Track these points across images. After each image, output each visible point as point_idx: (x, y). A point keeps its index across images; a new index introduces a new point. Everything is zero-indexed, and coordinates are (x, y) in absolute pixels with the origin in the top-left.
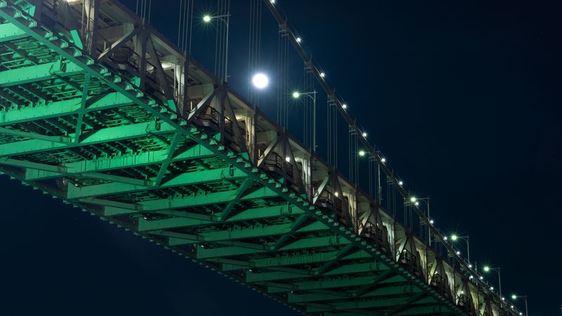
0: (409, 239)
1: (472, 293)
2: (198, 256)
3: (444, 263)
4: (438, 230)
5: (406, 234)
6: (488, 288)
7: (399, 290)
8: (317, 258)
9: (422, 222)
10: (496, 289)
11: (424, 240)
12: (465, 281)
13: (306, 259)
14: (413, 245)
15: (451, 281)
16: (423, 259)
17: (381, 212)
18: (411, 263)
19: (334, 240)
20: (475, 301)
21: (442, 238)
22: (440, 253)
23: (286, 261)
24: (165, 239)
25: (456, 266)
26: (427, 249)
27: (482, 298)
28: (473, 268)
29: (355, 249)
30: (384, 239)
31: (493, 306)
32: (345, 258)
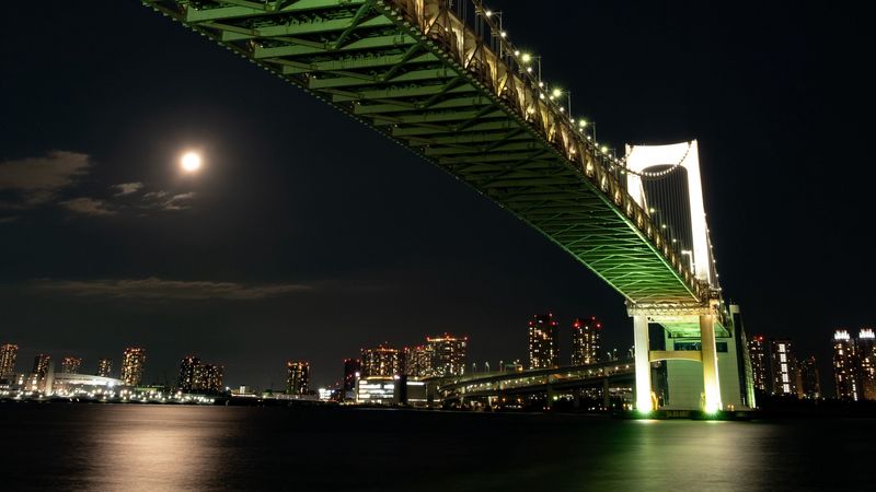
0: (479, 47)
1: (542, 113)
2: (256, 56)
3: (515, 77)
4: (510, 44)
5: (477, 42)
6: (558, 109)
7: (467, 102)
8: (382, 61)
9: (493, 33)
10: (566, 111)
11: (495, 50)
12: (536, 98)
13: (370, 62)
14: (483, 55)
15: (521, 97)
16: (493, 70)
17: (450, 15)
18: (481, 73)
19: (398, 39)
20: (545, 119)
21: (513, 53)
22: (512, 67)
23: (350, 63)
24: (218, 33)
25: (527, 82)
26: (498, 60)
27: (552, 118)
28: (544, 88)
29: (421, 51)
30: (452, 43)
31: (562, 127)
32: (410, 61)
